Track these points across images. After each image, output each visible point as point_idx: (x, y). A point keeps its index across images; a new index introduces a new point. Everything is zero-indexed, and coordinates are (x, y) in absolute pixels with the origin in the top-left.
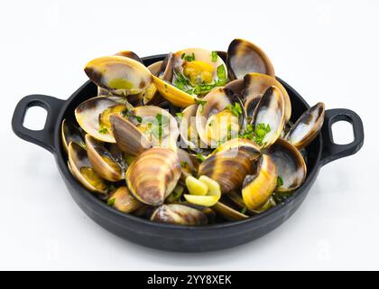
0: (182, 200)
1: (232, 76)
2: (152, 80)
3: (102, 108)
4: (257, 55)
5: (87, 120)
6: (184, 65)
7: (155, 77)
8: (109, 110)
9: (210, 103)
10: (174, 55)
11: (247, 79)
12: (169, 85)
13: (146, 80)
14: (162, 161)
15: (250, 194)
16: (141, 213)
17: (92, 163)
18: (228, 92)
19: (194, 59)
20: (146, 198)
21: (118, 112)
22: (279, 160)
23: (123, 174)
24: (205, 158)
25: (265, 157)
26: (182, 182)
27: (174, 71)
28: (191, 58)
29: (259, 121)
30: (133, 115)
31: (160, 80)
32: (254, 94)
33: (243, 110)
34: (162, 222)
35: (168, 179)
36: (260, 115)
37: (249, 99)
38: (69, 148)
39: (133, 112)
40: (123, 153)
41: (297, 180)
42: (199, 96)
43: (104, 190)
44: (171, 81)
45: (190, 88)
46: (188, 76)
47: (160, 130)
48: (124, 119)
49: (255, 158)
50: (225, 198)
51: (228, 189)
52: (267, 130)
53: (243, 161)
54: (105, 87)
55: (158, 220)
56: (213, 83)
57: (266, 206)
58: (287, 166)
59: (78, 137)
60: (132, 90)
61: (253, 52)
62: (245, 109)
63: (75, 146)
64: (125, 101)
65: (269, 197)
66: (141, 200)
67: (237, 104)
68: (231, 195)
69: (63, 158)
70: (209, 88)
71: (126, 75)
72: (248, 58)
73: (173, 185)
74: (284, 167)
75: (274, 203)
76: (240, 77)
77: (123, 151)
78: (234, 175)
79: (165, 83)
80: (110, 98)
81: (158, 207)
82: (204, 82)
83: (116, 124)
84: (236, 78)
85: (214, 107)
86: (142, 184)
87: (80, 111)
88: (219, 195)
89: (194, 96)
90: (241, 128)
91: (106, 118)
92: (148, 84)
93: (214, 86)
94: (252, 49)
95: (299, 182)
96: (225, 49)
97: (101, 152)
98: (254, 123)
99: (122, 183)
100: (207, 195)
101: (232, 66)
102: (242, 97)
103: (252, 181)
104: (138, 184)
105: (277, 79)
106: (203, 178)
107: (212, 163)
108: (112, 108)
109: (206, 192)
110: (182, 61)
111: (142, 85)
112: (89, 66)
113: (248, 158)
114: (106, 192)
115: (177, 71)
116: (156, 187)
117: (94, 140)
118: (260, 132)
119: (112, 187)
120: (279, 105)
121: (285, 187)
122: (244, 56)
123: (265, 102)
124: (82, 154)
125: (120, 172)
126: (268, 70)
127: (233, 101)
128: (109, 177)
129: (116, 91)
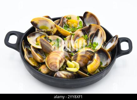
0: (65, 70)
1: (84, 25)
2: (55, 26)
3: (37, 36)
4: (94, 18)
5: (31, 40)
6: (67, 21)
7: (57, 25)
8: (40, 37)
9: (76, 34)
10: (63, 17)
11: (90, 26)
12: (61, 28)
13: (53, 26)
14: (58, 55)
15: (90, 68)
16: (50, 74)
17: (33, 56)
18: (83, 31)
19: (71, 18)
20: (52, 69)
21: (43, 38)
22: (101, 55)
23: (44, 60)
24: (74, 54)
25: (96, 55)
26: (65, 63)
27: (64, 23)
28: (69, 18)
29: (94, 41)
30: (48, 39)
31: (58, 26)
32: (92, 31)
33: (88, 37)
34: (58, 77)
35: (60, 62)
36: (94, 39)
37: (90, 33)
38: (25, 50)
39: (48, 37)
40: (44, 53)
41: (107, 63)
42: (73, 32)
43: (37, 65)
44: (62, 27)
45: (69, 29)
46: (69, 25)
47: (58, 44)
48: (45, 40)
49: (92, 55)
50: (81, 69)
51: (82, 66)
52: (97, 45)
53: (88, 56)
54: (38, 29)
55: (56, 76)
56: (77, 28)
57: (96, 72)
58: (104, 58)
59: (28, 47)
60: (48, 30)
61: (92, 17)
62: (89, 37)
63: (27, 49)
64: (45, 34)
65: (97, 69)
66: (50, 69)
67: (86, 35)
68: (83, 68)
69: (23, 54)
70: (76, 29)
71: (46, 24)
72: (91, 19)
73: (62, 64)
74: (103, 58)
75: (99, 71)
76: (88, 26)
77: (44, 51)
78: (84, 61)
79: (60, 27)
80: (40, 32)
81: (56, 72)
82: (74, 27)
83: (42, 42)
84: (86, 26)
85: (78, 36)
86: (51, 63)
87: (29, 37)
88: (79, 68)
89: (71, 32)
90: (87, 44)
91: (38, 40)
92: (54, 27)
93: (78, 29)
94: (92, 16)
95: (108, 64)
96: (82, 15)
97: (36, 52)
98: (92, 42)
99: (44, 63)
100: (74, 68)
101: (85, 22)
102: (88, 33)
103: (91, 63)
104: (49, 63)
105: (101, 26)
106: (73, 61)
107: (76, 56)
108: (41, 36)
109: (74, 67)
110: (66, 19)
111: (52, 28)
112: (33, 21)
113: (90, 55)
114: (38, 66)
115: (65, 23)
116: (56, 65)
117: (34, 47)
118: (94, 45)
119: (40, 64)
120: (101, 36)
121: (103, 65)
122: (89, 18)
123: (96, 34)
124: (30, 52)
125: (43, 59)
126: (98, 23)
127: (85, 34)
128: (39, 61)
129: (42, 30)
